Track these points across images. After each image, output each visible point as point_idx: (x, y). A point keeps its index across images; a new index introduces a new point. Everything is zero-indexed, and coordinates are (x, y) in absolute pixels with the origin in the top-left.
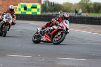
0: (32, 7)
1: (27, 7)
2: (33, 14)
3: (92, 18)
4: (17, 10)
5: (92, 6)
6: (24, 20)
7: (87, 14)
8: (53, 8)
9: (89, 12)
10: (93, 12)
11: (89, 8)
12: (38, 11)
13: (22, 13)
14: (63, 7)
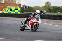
0: (15, 9)
1: (12, 9)
2: (16, 13)
3: (52, 16)
4: (6, 11)
5: (52, 8)
6: (10, 17)
7: (49, 13)
8: (28, 10)
9: (50, 12)
10: (52, 12)
11: (50, 10)
12: (19, 11)
13: (9, 13)
14: (34, 9)
